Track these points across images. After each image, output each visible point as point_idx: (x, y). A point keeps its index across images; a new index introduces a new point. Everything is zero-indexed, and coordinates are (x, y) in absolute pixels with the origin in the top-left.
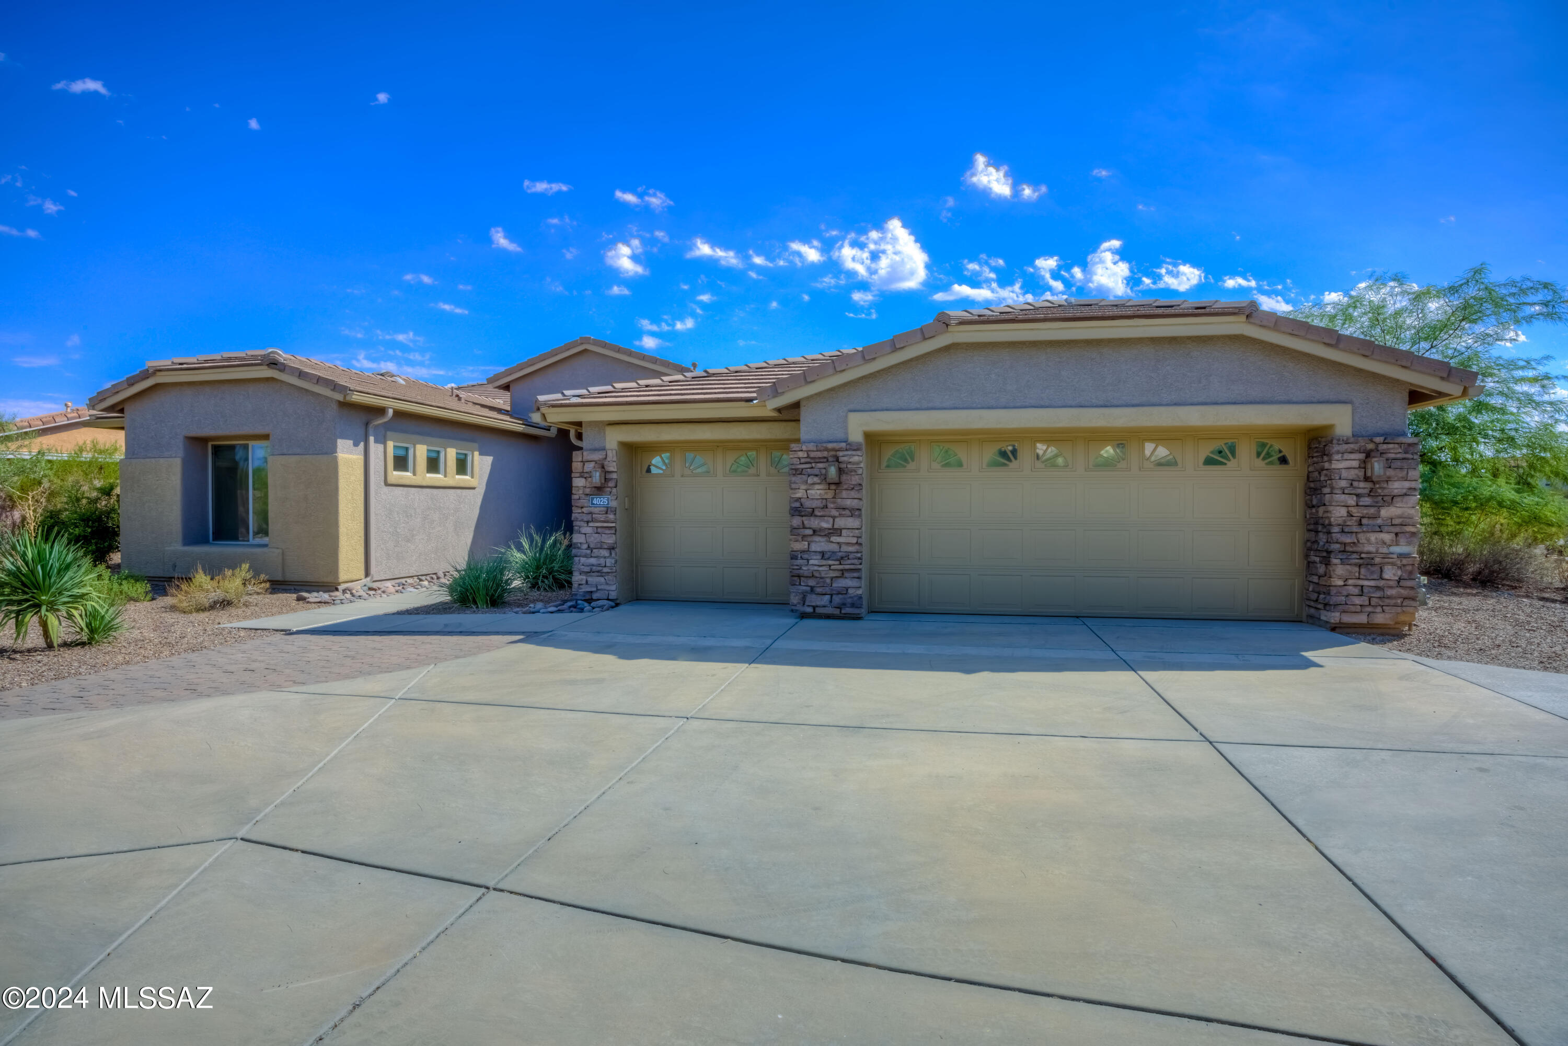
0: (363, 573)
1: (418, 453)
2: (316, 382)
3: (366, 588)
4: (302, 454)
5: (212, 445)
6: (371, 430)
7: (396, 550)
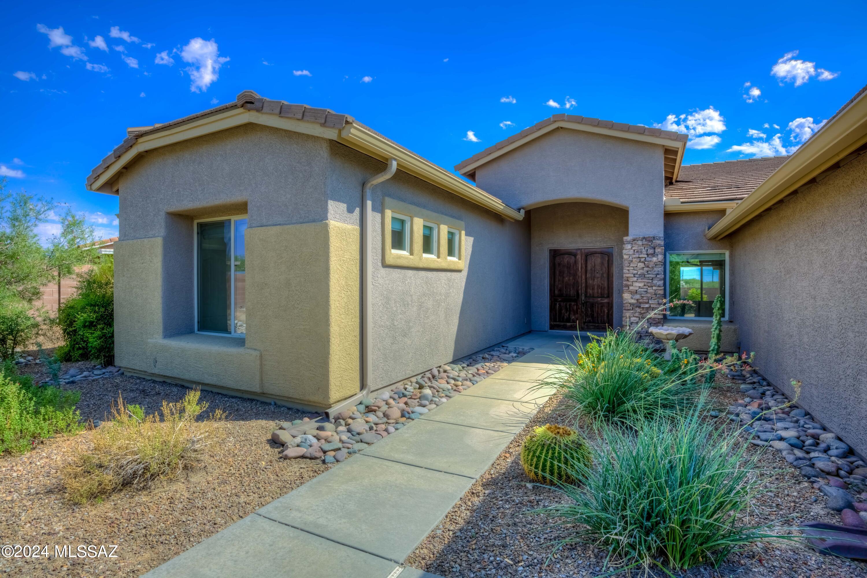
0: (358, 384)
1: (415, 228)
2: (300, 117)
3: (362, 408)
4: (283, 225)
5: (198, 223)
6: (368, 192)
7: (393, 348)
